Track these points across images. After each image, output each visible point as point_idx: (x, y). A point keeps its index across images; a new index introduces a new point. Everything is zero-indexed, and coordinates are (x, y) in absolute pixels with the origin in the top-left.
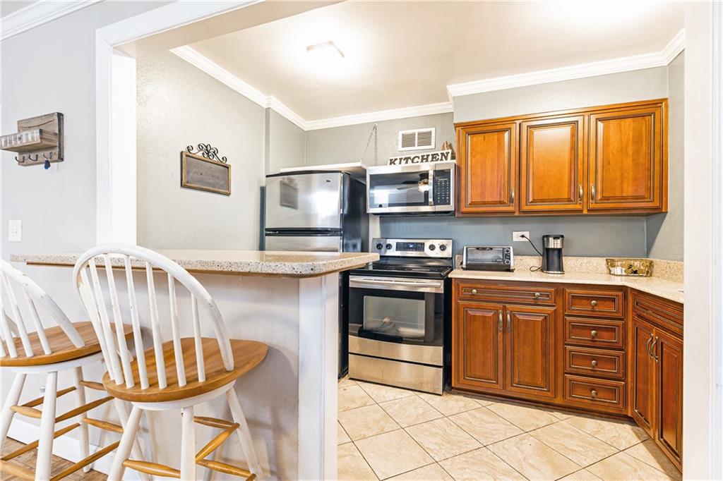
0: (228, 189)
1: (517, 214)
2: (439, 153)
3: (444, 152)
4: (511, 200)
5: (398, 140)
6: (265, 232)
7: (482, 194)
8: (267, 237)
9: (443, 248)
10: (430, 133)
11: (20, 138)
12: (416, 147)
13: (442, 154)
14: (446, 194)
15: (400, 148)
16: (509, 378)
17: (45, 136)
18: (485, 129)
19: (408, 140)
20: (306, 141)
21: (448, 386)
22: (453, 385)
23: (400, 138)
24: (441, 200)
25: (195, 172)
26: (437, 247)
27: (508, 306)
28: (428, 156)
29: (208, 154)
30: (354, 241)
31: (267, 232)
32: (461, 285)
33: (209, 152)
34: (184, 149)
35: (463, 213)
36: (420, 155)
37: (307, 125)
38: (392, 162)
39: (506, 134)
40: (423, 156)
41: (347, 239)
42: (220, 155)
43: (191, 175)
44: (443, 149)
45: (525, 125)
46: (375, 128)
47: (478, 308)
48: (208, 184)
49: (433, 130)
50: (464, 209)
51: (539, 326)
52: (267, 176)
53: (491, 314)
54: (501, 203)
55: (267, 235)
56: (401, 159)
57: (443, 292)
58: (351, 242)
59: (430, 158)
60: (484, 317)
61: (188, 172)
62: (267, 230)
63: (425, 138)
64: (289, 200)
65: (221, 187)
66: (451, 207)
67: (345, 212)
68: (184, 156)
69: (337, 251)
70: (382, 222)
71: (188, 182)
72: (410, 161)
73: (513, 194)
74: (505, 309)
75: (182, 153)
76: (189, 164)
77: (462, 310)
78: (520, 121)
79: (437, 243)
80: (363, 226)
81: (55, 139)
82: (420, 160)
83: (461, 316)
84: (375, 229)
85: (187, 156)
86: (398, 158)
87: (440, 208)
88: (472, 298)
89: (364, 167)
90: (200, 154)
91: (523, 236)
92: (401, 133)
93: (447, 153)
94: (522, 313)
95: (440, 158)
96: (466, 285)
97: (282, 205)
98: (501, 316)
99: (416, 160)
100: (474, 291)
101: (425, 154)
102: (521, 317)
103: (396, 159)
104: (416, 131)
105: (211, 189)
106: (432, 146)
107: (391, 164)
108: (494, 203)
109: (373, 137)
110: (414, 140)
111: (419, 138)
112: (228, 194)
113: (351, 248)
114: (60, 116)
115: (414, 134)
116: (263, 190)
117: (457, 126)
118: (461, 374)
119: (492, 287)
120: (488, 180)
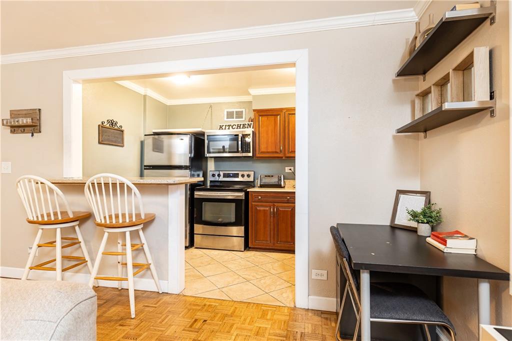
0: (123, 143)
1: (284, 158)
2: (247, 123)
3: (249, 123)
4: (281, 151)
5: (224, 115)
6: (143, 167)
7: (267, 147)
8: (145, 170)
9: (249, 176)
10: (242, 112)
11: (17, 121)
12: (235, 119)
13: (248, 124)
14: (248, 147)
15: (226, 119)
16: (276, 240)
17: (34, 121)
18: (269, 113)
19: (230, 115)
20: (169, 112)
21: (247, 247)
22: (250, 246)
23: (226, 113)
24: (246, 150)
25: (106, 136)
26: (246, 176)
27: (275, 204)
28: (241, 125)
29: (112, 125)
30: (198, 173)
31: (145, 168)
32: (254, 194)
33: (112, 123)
34: (100, 123)
35: (257, 157)
36: (236, 124)
37: (169, 102)
38: (221, 127)
39: (279, 117)
40: (238, 125)
41: (194, 171)
42: (118, 125)
43: (104, 136)
44: (249, 122)
45: (287, 113)
46: (211, 107)
47: (262, 206)
48: (112, 141)
49: (244, 110)
50: (258, 155)
51: (289, 213)
52: (145, 135)
53: (267, 209)
54: (276, 152)
55: (145, 169)
56: (226, 126)
57: (244, 198)
58: (196, 173)
59: (242, 126)
60: (264, 210)
61: (102, 136)
62: (145, 166)
63: (239, 115)
64: (158, 148)
65: (119, 143)
66: (251, 154)
67: (192, 155)
68: (100, 127)
69: (187, 177)
70: (215, 161)
71: (102, 141)
72: (231, 127)
73: (281, 148)
74: (274, 206)
75: (99, 125)
76: (103, 132)
77: (254, 208)
78: (285, 111)
79: (246, 173)
80: (204, 164)
81: (38, 122)
82: (236, 127)
83: (253, 210)
84: (211, 166)
85: (102, 127)
86: (224, 125)
87: (244, 155)
88: (259, 201)
89: (203, 130)
90: (108, 125)
91: (290, 169)
92: (226, 111)
93: (251, 124)
94: (282, 207)
95: (247, 126)
96: (255, 194)
97: (153, 151)
98: (272, 209)
99: (234, 127)
100: (260, 197)
101: (239, 124)
102: (281, 209)
103: (223, 126)
104: (235, 110)
105: (114, 144)
106: (244, 119)
107: (220, 129)
108: (273, 152)
109: (210, 112)
110: (233, 115)
111: (236, 114)
112: (123, 146)
113: (196, 176)
114: (40, 110)
115: (233, 112)
116: (142, 143)
117: (254, 110)
118: (253, 240)
119: (268, 195)
120: (270, 141)
